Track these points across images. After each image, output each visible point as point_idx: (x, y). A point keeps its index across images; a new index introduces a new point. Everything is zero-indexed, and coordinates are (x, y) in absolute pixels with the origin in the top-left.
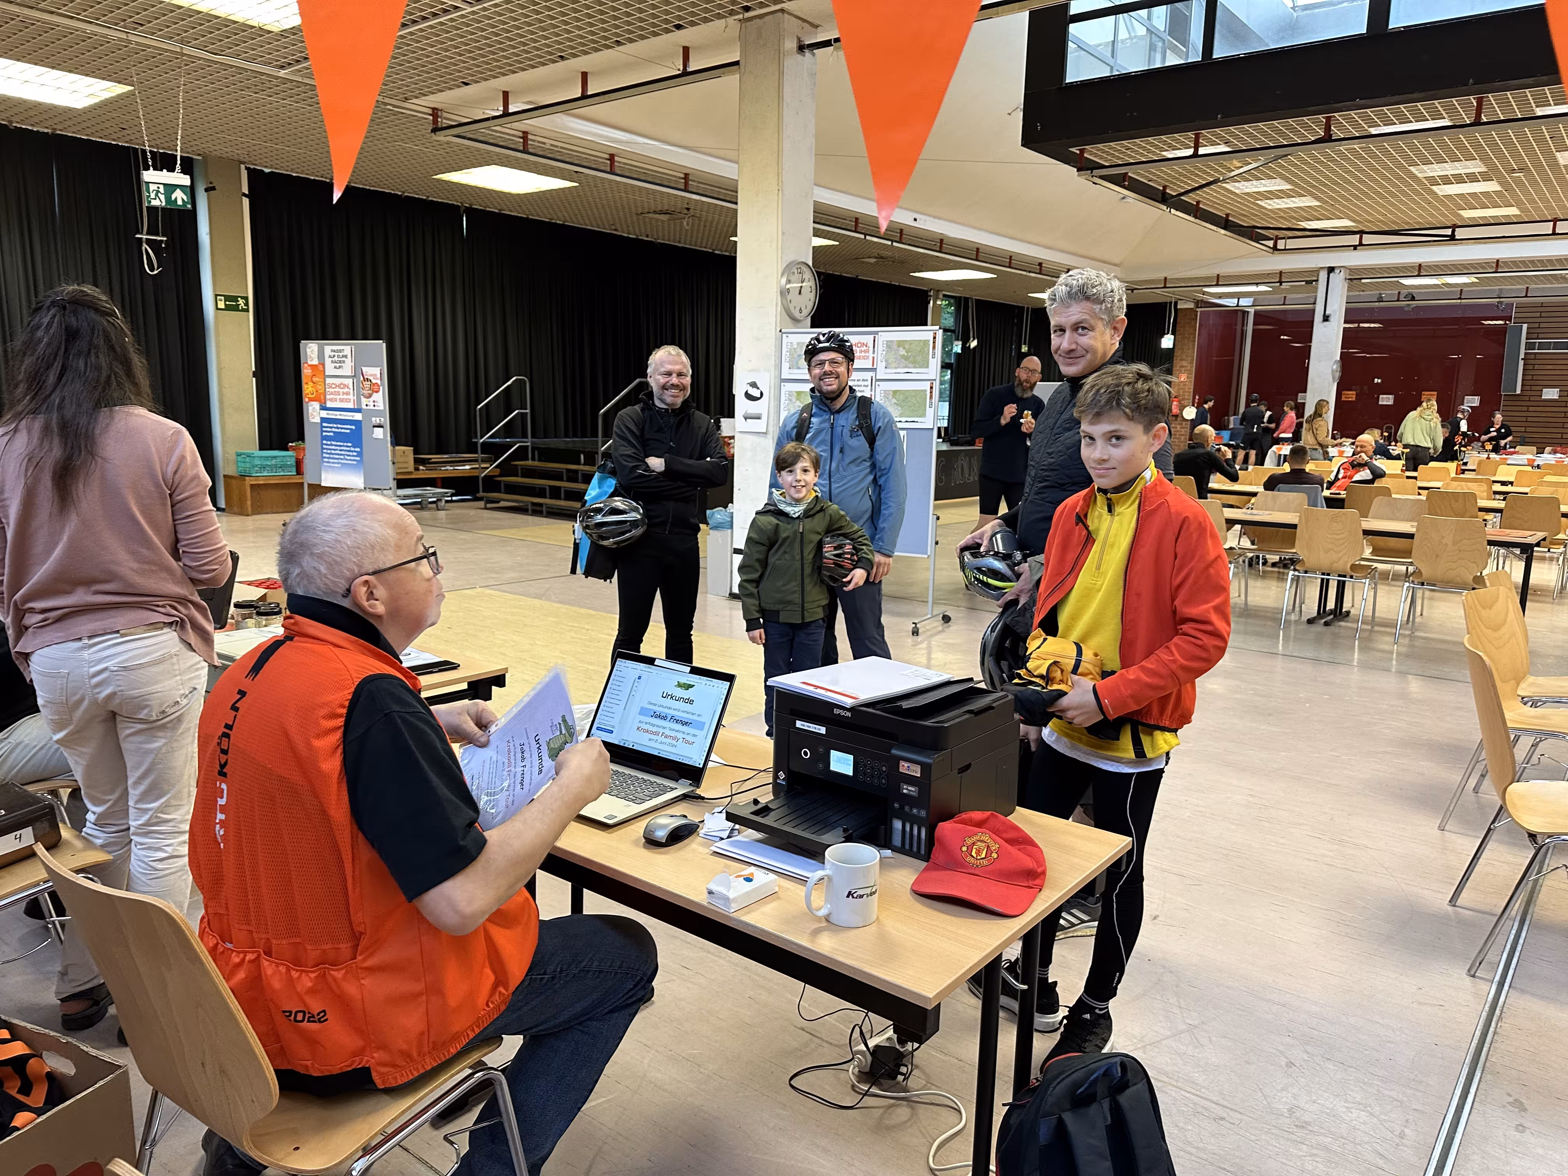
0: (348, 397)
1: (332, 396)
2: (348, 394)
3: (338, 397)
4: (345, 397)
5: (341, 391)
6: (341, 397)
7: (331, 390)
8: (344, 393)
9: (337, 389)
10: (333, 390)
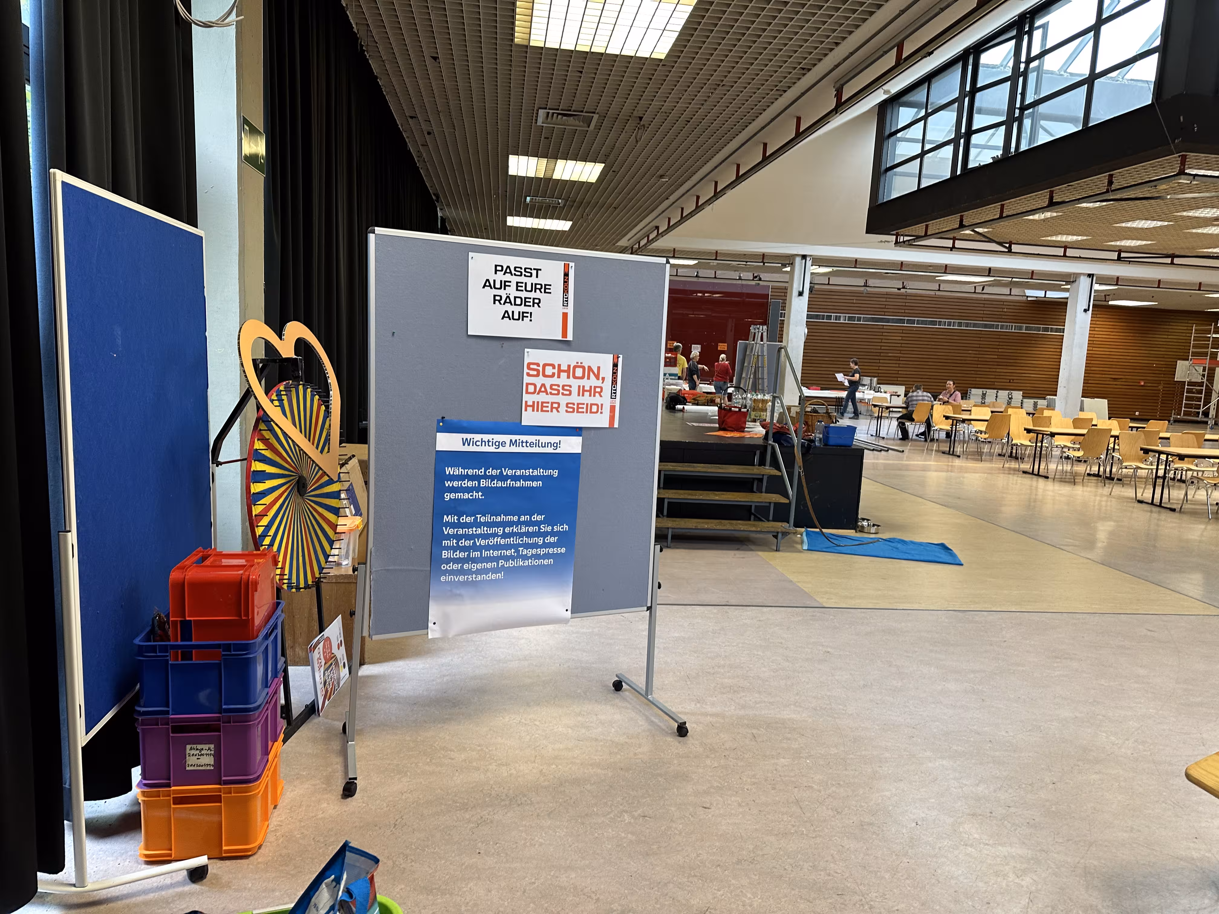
0: (597, 400)
1: (542, 397)
2: (594, 391)
3: (563, 400)
4: (587, 399)
5: (575, 384)
6: (575, 398)
7: (539, 381)
8: (582, 391)
9: (563, 380)
10: (548, 382)
